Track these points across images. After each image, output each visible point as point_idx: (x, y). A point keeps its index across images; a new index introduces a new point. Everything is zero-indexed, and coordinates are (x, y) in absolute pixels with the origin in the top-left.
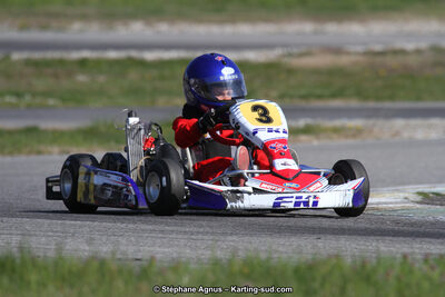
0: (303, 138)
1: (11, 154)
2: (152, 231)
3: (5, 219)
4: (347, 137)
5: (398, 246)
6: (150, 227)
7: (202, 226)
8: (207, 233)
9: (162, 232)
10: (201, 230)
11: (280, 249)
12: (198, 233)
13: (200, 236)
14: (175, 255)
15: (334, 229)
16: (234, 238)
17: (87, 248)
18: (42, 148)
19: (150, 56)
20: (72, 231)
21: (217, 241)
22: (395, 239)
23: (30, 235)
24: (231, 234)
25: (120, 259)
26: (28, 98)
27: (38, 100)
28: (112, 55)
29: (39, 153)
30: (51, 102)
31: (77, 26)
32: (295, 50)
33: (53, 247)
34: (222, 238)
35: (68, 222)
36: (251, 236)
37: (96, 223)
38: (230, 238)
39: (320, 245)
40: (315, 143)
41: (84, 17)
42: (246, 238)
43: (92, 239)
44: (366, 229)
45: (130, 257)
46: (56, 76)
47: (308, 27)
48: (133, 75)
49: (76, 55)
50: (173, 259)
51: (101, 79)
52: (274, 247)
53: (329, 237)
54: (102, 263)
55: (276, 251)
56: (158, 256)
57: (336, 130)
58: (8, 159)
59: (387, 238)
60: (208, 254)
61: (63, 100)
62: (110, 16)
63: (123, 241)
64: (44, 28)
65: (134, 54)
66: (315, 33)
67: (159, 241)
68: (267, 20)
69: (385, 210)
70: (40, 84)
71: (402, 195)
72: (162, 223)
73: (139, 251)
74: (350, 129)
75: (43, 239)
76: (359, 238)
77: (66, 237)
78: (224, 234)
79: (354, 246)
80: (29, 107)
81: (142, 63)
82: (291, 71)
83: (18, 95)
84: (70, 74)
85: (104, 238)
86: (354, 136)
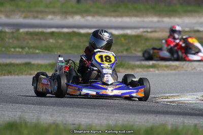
0: (151, 70)
1: (18, 75)
2: (80, 111)
3: (14, 104)
4: (171, 70)
5: (193, 120)
6: (80, 109)
7: (103, 109)
8: (106, 113)
9: (85, 112)
10: (103, 111)
11: (139, 120)
12: (102, 112)
13: (102, 114)
14: (90, 122)
15: (164, 112)
16: (118, 115)
17: (51, 119)
18: (32, 72)
19: (83, 31)
20: (44, 110)
21: (110, 116)
22: (192, 117)
23: (25, 112)
24: (117, 113)
25: (65, 124)
26: (27, 49)
27: (31, 50)
28: (66, 30)
29: (31, 74)
30: (37, 51)
31: (50, 17)
32: (149, 30)
33: (35, 118)
34: (112, 115)
35: (42, 106)
36: (126, 114)
37: (55, 107)
38: (116, 115)
39: (157, 119)
40: (157, 72)
41: (54, 13)
42: (123, 115)
43: (53, 114)
44: (178, 112)
45: (70, 123)
46: (40, 40)
47: (155, 19)
48: (75, 40)
49: (49, 30)
50: (90, 124)
51: (60, 41)
52: (136, 120)
53: (161, 115)
54: (57, 125)
55: (137, 122)
56: (83, 123)
57: (166, 67)
58: (17, 77)
59: (188, 116)
60: (105, 122)
61: (43, 50)
62: (65, 13)
63: (67, 115)
64: (35, 17)
65: (76, 30)
66: (158, 22)
67: (83, 116)
68: (137, 16)
69: (188, 103)
70: (32, 43)
71: (195, 97)
72: (85, 108)
73: (74, 120)
74: (173, 66)
75: (31, 114)
76: (175, 116)
77: (41, 113)
78: (113, 113)
79: (172, 120)
80: (27, 53)
81: (79, 34)
82: (147, 39)
83: (22, 48)
84: (46, 39)
85: (58, 114)
86: (175, 69)
